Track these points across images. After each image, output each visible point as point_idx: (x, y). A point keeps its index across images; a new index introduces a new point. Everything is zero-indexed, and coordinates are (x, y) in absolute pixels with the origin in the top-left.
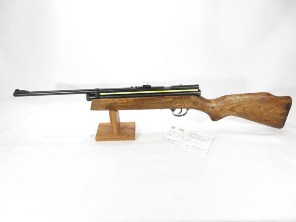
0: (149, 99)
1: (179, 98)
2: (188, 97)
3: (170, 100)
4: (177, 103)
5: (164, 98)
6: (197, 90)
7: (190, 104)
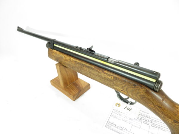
0: (88, 67)
1: (121, 81)
2: (135, 85)
3: (110, 77)
4: (118, 86)
5: (103, 72)
6: (154, 81)
7: (136, 96)
